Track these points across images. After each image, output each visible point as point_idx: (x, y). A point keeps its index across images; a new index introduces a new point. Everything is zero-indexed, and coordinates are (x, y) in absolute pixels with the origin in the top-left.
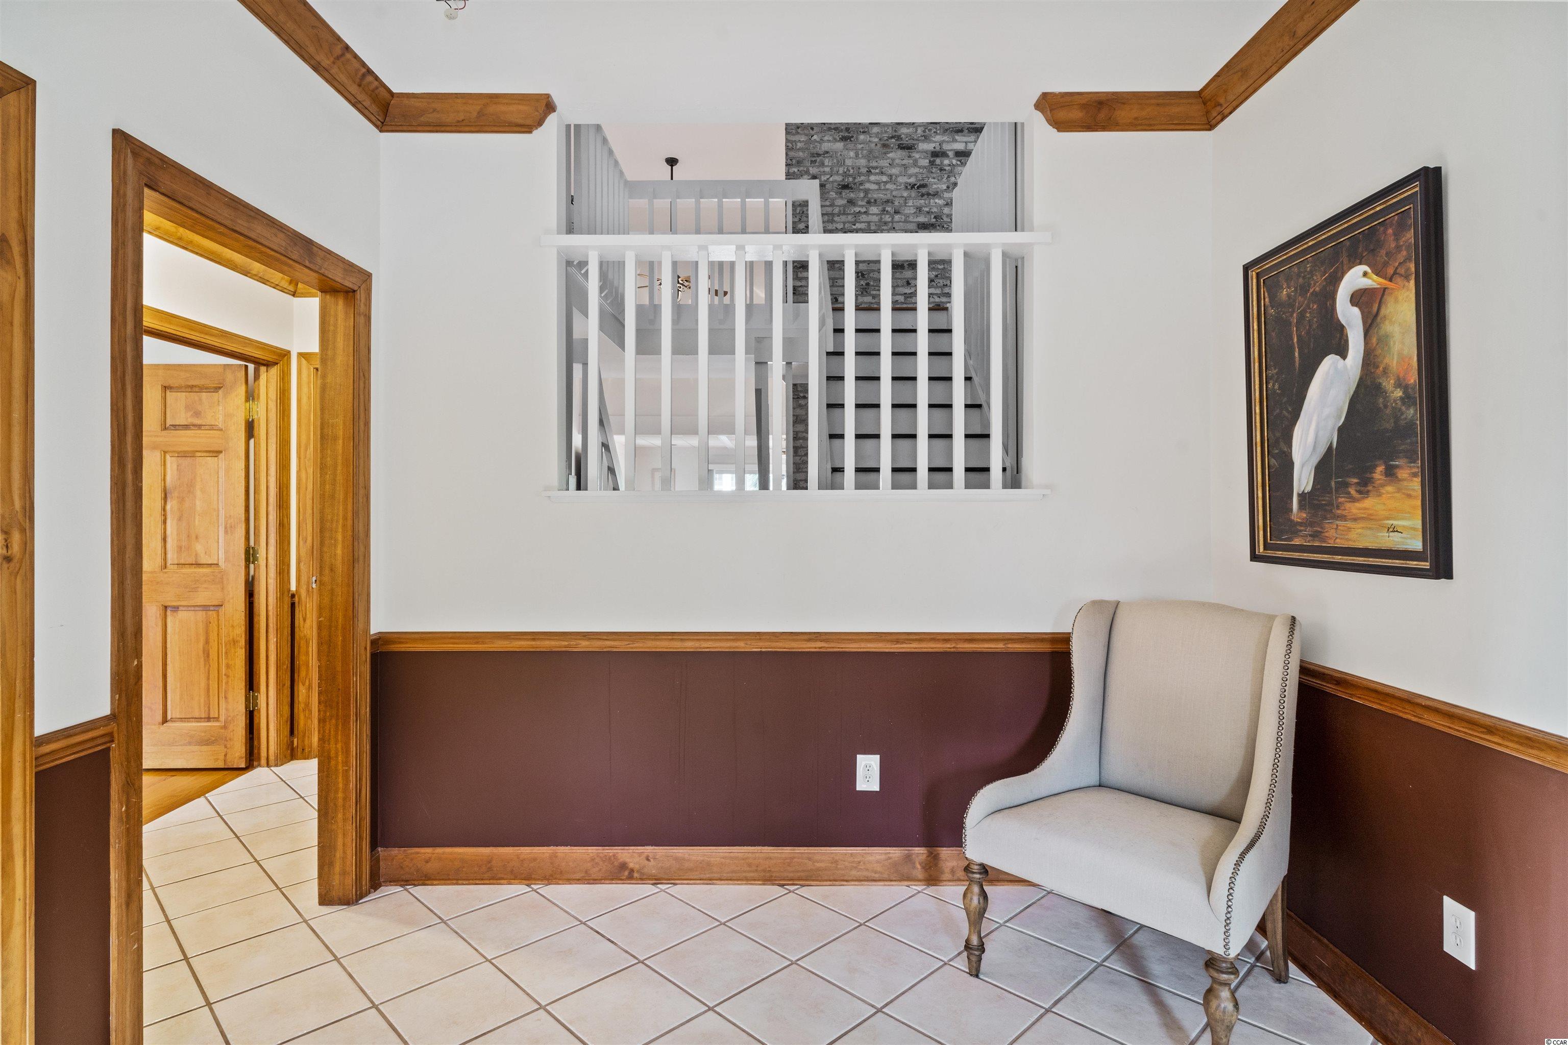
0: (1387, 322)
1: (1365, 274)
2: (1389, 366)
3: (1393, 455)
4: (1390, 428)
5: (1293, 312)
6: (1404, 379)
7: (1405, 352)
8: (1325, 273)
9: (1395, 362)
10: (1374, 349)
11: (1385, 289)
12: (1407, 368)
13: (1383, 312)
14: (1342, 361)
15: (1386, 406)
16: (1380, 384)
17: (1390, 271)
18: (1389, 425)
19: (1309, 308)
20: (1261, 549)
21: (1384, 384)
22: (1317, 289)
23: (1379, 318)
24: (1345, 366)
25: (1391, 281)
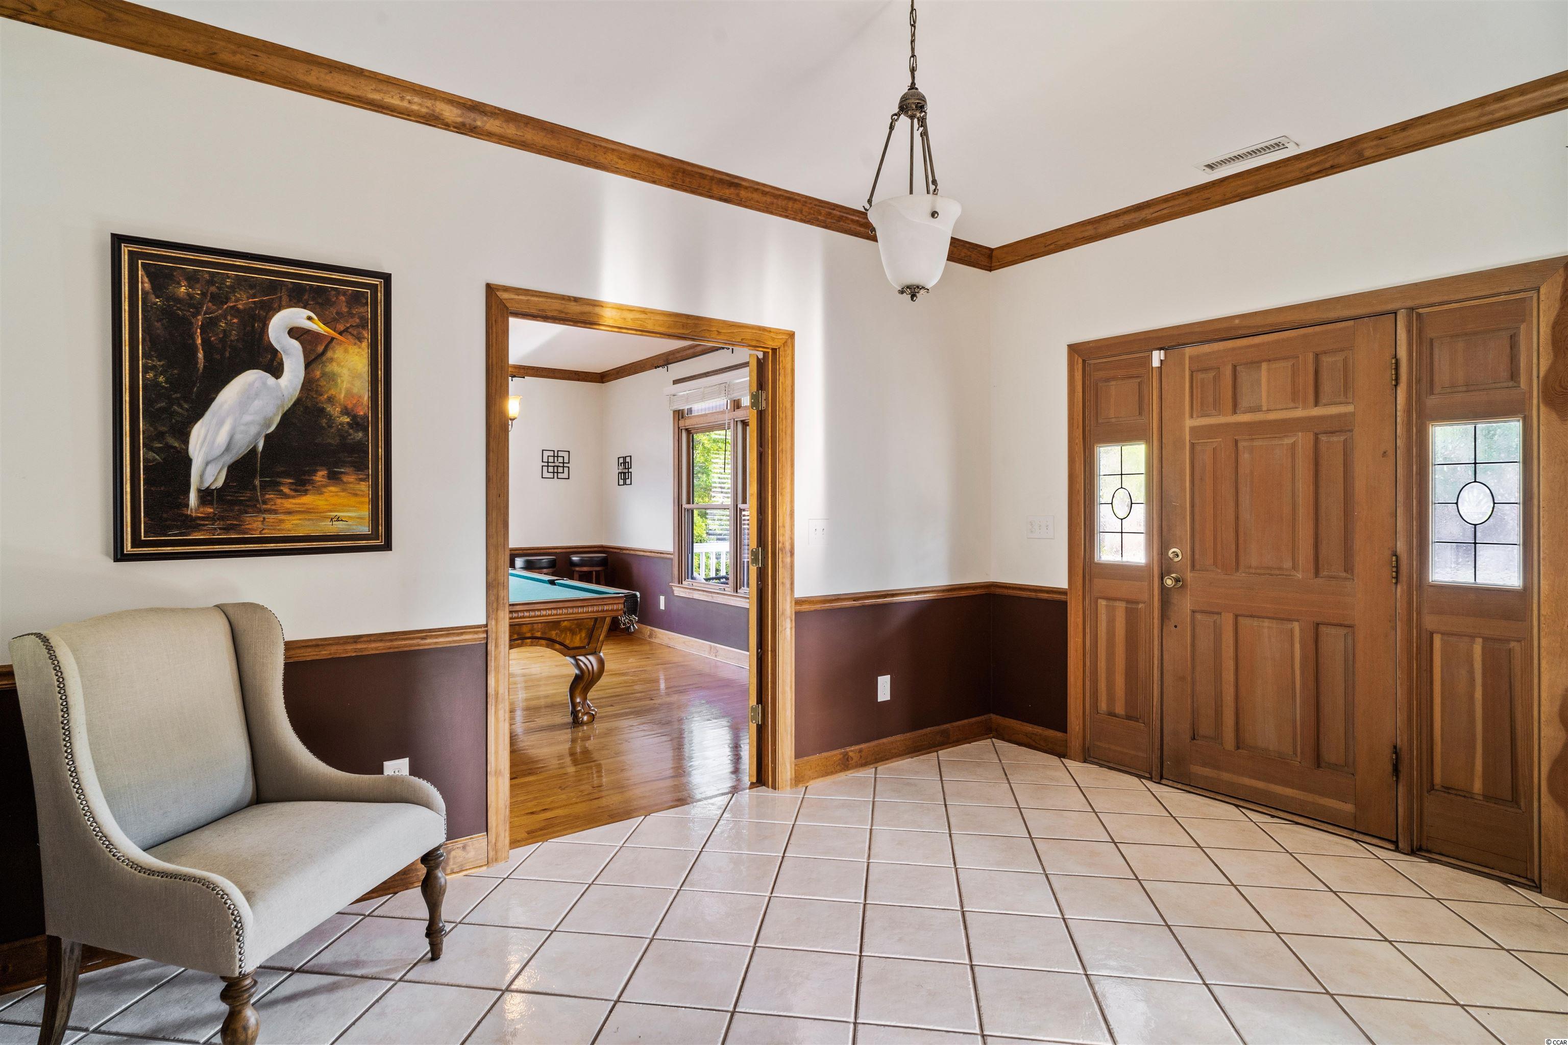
0: (334, 364)
1: (310, 318)
2: (335, 396)
3: (340, 463)
4: (336, 444)
5: (198, 313)
6: (353, 411)
7: (355, 390)
8: (254, 296)
9: (343, 395)
10: (318, 380)
11: (333, 339)
12: (356, 403)
13: (329, 354)
14: (271, 380)
15: (330, 427)
16: (323, 408)
17: (341, 327)
18: (335, 441)
19: (226, 319)
20: (128, 548)
21: (328, 409)
22: (240, 307)
23: (324, 358)
24: (278, 385)
25: (341, 335)
